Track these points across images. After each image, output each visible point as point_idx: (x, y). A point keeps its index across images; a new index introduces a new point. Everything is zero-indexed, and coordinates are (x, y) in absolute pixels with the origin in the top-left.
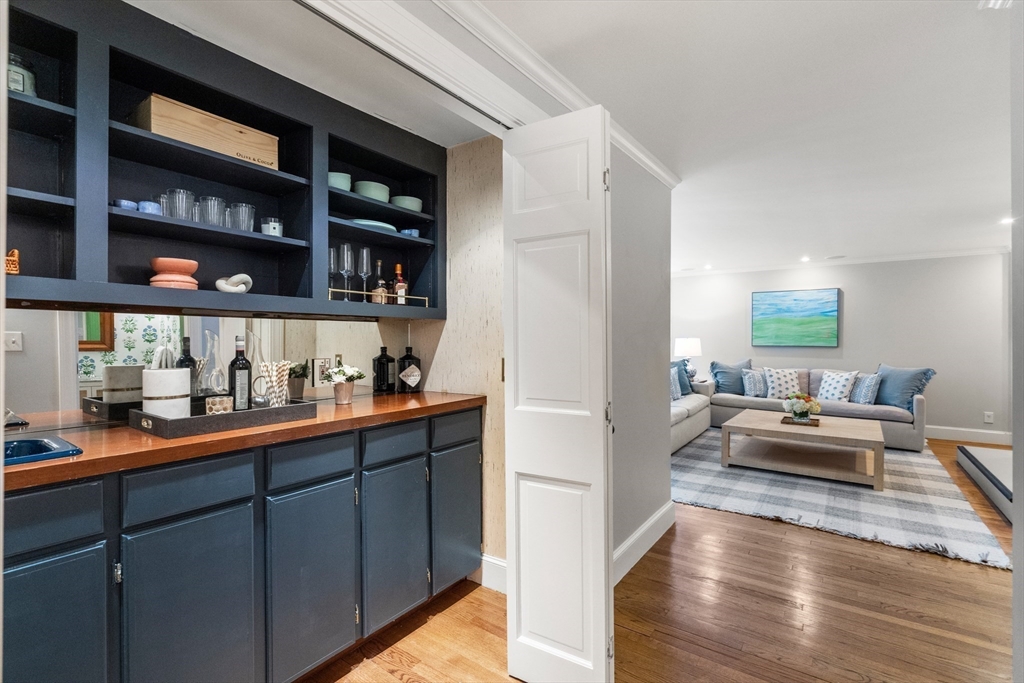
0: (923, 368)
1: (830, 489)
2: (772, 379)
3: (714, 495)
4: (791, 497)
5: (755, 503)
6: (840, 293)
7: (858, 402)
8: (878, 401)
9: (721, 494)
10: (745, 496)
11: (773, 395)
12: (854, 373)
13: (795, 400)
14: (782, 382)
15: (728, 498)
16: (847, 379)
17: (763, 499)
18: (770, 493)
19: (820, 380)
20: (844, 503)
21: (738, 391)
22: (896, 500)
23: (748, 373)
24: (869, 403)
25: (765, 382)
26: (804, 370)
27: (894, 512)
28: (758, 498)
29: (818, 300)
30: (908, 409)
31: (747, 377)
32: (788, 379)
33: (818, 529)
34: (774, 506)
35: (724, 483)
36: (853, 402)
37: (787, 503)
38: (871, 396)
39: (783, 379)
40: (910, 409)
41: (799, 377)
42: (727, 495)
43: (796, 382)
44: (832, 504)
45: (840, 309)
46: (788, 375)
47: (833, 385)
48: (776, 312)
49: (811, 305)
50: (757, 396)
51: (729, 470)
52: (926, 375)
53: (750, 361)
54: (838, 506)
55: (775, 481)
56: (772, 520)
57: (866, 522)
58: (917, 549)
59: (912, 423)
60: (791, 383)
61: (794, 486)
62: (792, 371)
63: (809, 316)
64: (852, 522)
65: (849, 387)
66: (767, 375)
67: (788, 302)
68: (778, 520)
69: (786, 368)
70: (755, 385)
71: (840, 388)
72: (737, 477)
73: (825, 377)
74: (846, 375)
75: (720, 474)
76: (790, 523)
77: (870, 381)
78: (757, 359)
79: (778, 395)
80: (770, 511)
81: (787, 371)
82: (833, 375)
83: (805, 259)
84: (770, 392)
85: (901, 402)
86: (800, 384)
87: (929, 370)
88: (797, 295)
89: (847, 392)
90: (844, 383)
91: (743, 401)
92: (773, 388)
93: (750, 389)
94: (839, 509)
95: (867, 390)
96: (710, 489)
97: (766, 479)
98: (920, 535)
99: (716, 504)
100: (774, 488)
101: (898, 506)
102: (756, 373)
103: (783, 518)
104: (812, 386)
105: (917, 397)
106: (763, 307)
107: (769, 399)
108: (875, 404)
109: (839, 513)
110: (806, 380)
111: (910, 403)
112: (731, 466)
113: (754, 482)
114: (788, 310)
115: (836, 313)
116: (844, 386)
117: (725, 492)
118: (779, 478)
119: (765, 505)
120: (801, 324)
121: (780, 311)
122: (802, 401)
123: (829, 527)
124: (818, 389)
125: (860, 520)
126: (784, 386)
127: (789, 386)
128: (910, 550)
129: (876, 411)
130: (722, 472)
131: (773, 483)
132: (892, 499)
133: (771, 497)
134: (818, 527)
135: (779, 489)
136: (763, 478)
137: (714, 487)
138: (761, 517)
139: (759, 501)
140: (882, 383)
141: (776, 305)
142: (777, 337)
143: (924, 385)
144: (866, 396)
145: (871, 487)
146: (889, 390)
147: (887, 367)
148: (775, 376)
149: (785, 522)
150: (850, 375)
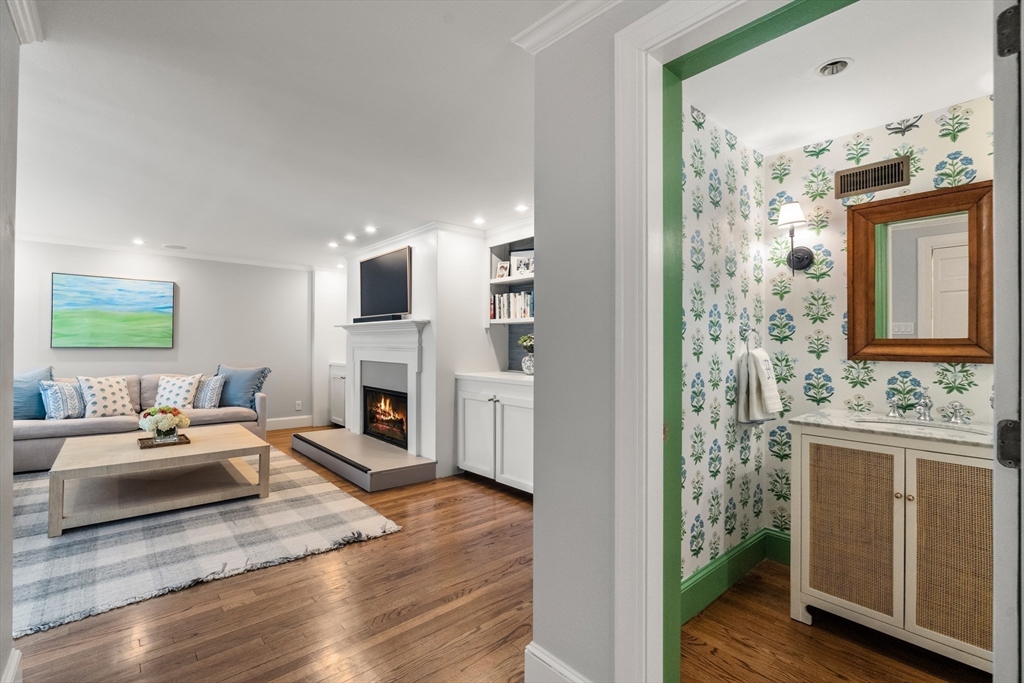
0: (261, 367)
1: (221, 514)
2: (92, 391)
3: (70, 593)
4: (187, 543)
5: (148, 574)
6: (175, 288)
7: (203, 407)
8: (222, 403)
9: (82, 586)
10: (124, 571)
11: (95, 412)
12: (198, 376)
13: (159, 416)
14: (107, 393)
15: (99, 587)
16: (191, 384)
17: (155, 562)
18: (159, 549)
19: (156, 387)
20: (247, 526)
21: (33, 414)
22: (286, 501)
23: (51, 386)
24: (214, 406)
25: (81, 397)
26: (134, 377)
27: (292, 516)
28: (146, 564)
29: (150, 293)
30: (251, 407)
31: (49, 392)
32: (116, 388)
33: (249, 571)
34: (175, 566)
35: (72, 564)
36: (197, 407)
37: (188, 554)
38: (216, 399)
39: (109, 391)
40: (253, 407)
41: (128, 386)
42: (94, 582)
43: (125, 392)
44: (238, 532)
45: (175, 306)
46: (115, 385)
47: (173, 390)
48: (92, 303)
49: (141, 299)
50: (68, 417)
51: (67, 540)
52: (263, 374)
53: (51, 369)
54: (245, 530)
55: (149, 529)
56: (190, 586)
57: (282, 537)
58: (340, 544)
59: (256, 421)
60: (119, 395)
61: (179, 527)
62: (119, 379)
63: (140, 311)
64: (271, 544)
65: (193, 392)
66: (84, 386)
67: (110, 292)
68: (198, 583)
69: (113, 375)
70: (65, 402)
71: (183, 394)
72: (90, 546)
73: (162, 383)
74: (189, 379)
75: (54, 552)
76: (214, 579)
77: (214, 384)
78: (62, 365)
79: (101, 411)
80: (179, 576)
81: (113, 380)
82: (173, 380)
83: (138, 242)
84: (89, 409)
85: (245, 402)
86: (129, 394)
87: (265, 369)
88: (122, 285)
89: (191, 398)
90: (187, 387)
91: (44, 428)
92: (95, 403)
93: (57, 409)
94: (250, 535)
95: (211, 394)
96: (54, 586)
97: (136, 531)
98: (331, 529)
99: (87, 607)
100: (156, 540)
101: (292, 507)
102: (64, 384)
103: (203, 576)
104: (145, 395)
105: (258, 395)
106: (71, 294)
107: (89, 419)
108: (219, 407)
109: (252, 539)
110: (137, 389)
111: (253, 401)
112: (65, 532)
113: (121, 542)
114: (110, 302)
115: (171, 310)
116: (188, 391)
117: (88, 579)
118: (152, 522)
119: (163, 569)
120: (127, 320)
121: (97, 302)
122: (169, 415)
123: (258, 561)
124: (154, 399)
125: (276, 539)
126: (111, 398)
127: (117, 398)
128: (336, 549)
129: (225, 414)
130: (57, 548)
131: (150, 533)
132: (281, 502)
133: (162, 554)
134: (249, 567)
135: (162, 538)
136: (131, 532)
137: (60, 579)
138: (172, 591)
139: (151, 567)
140: (225, 385)
141: (92, 293)
142: (93, 335)
143: (262, 383)
144: (211, 400)
145: (257, 496)
146: (232, 391)
147: (228, 368)
148: (97, 387)
149: (208, 582)
150: (194, 379)
